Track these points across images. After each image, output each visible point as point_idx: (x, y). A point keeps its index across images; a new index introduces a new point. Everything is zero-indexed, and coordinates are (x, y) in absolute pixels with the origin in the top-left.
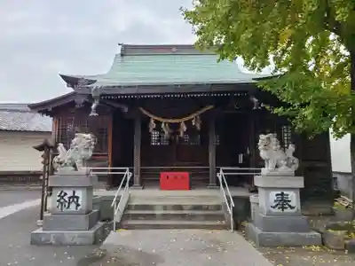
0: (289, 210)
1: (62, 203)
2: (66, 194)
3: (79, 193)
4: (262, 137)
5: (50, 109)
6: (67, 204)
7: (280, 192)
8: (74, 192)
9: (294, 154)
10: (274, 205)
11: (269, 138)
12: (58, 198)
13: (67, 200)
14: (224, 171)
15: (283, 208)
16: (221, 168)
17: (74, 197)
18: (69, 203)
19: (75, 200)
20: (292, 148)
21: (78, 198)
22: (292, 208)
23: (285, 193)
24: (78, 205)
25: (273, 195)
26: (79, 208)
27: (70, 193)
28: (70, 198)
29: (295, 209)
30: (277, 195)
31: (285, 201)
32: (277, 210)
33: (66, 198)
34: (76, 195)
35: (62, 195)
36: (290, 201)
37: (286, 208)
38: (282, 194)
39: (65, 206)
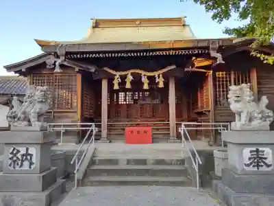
0: (264, 169)
1: (14, 161)
2: (18, 151)
3: (32, 150)
5: (24, 70)
6: (20, 162)
7: (254, 149)
8: (27, 149)
9: (268, 107)
10: (249, 162)
11: (241, 89)
12: (11, 156)
13: (20, 157)
14: (186, 126)
15: (258, 166)
16: (183, 123)
17: (27, 154)
18: (22, 161)
19: (29, 157)
20: (265, 100)
21: (31, 155)
22: (268, 166)
23: (260, 149)
24: (31, 164)
25: (247, 152)
26: (33, 167)
27: (23, 150)
28: (23, 155)
29: (272, 167)
30: (251, 152)
31: (261, 158)
32: (251, 168)
33: (19, 156)
34: (30, 152)
35: (15, 152)
36: (266, 158)
37: (262, 166)
38: (257, 151)
39: (18, 164)
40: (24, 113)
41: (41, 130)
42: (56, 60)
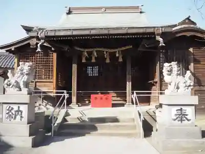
0: (186, 122)
1: (10, 115)
2: (12, 109)
4: (166, 65)
5: (13, 49)
6: (14, 116)
7: (179, 108)
8: (19, 107)
10: (175, 118)
12: (7, 112)
13: (14, 113)
14: (137, 93)
15: (181, 120)
16: (135, 92)
17: (18, 111)
18: (16, 115)
19: (20, 113)
22: (188, 120)
23: (183, 108)
24: (21, 117)
25: (174, 111)
26: (23, 119)
27: (15, 107)
28: (16, 111)
29: (190, 122)
30: (177, 110)
31: (183, 115)
32: (177, 122)
33: (13, 111)
34: (21, 109)
35: (10, 109)
36: (187, 115)
37: (184, 120)
38: (181, 110)
39: (12, 118)
40: (16, 82)
41: (28, 94)
42: (38, 42)
